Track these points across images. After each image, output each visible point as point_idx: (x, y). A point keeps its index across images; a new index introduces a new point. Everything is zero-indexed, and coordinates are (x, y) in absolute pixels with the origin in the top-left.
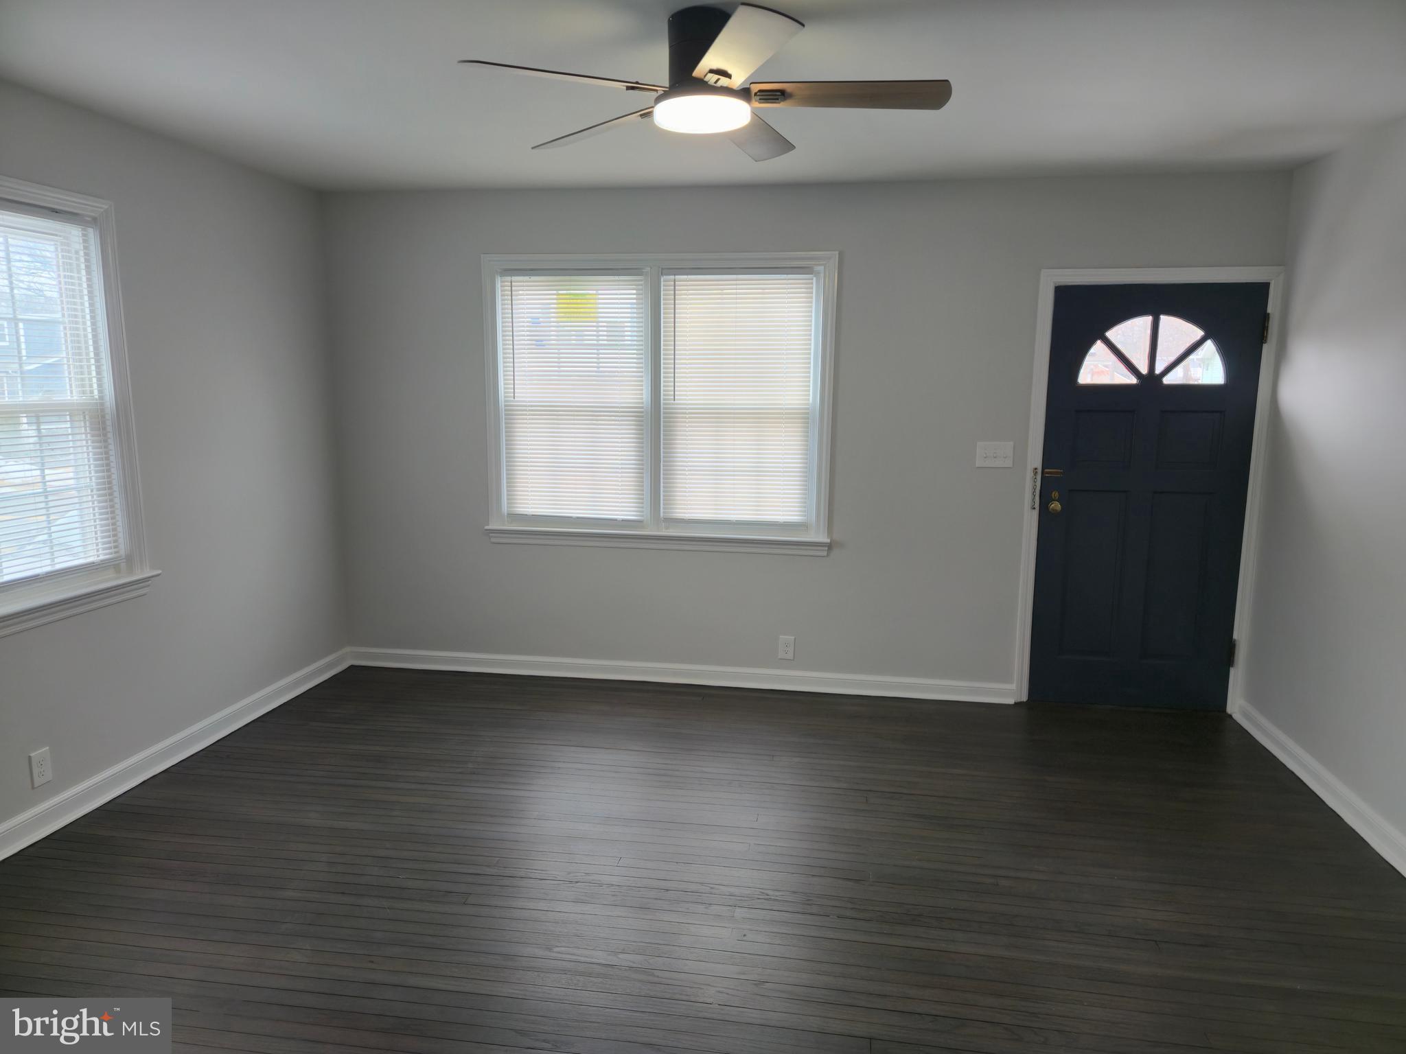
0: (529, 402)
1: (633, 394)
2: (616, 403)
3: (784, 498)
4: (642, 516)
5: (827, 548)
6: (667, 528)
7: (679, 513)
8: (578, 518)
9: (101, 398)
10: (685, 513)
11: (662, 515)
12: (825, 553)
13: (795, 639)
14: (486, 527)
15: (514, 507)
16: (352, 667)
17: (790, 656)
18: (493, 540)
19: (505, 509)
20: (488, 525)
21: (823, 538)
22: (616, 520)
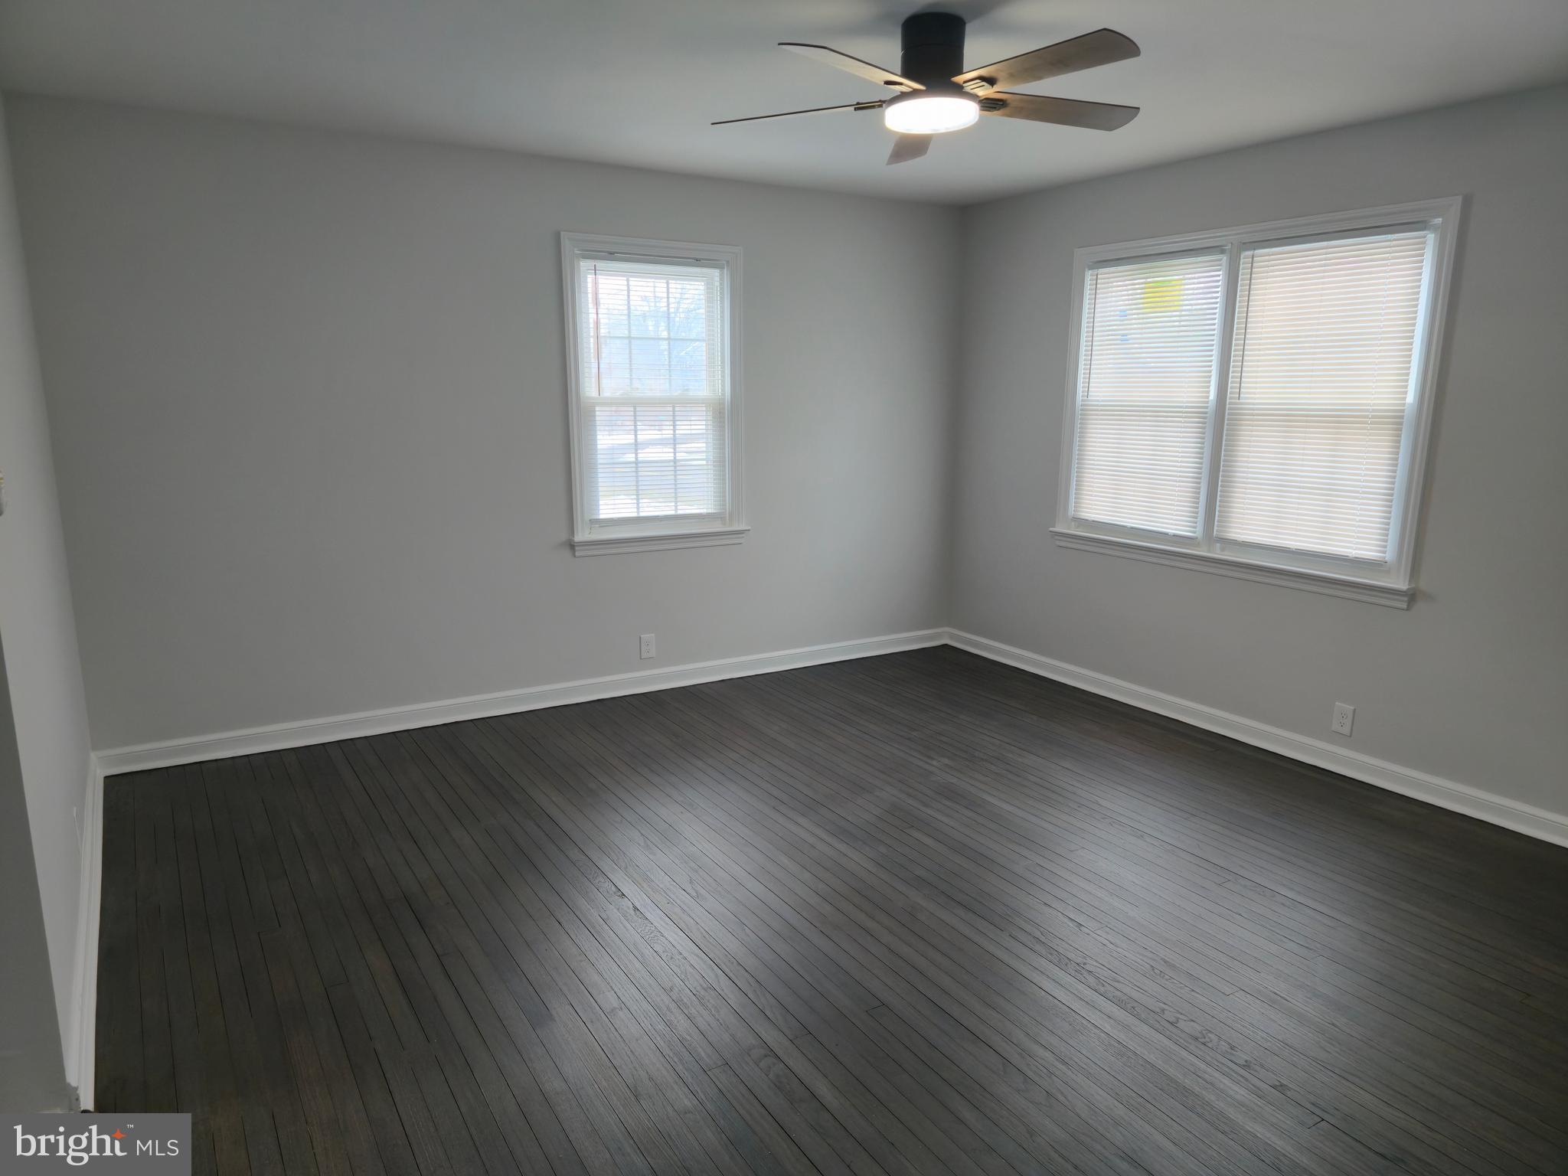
0: (1103, 401)
1: (1199, 392)
2: (1182, 402)
3: (1359, 526)
4: (1195, 532)
5: (1406, 599)
6: (1223, 550)
7: (1236, 533)
8: (1132, 528)
9: (723, 394)
10: (1239, 533)
11: (1215, 533)
12: (1405, 606)
13: (1355, 709)
14: (1051, 529)
15: (1079, 511)
16: (945, 646)
17: (1346, 730)
18: (1058, 543)
19: (1071, 512)
20: (1054, 527)
21: (1402, 585)
22: (1166, 534)
